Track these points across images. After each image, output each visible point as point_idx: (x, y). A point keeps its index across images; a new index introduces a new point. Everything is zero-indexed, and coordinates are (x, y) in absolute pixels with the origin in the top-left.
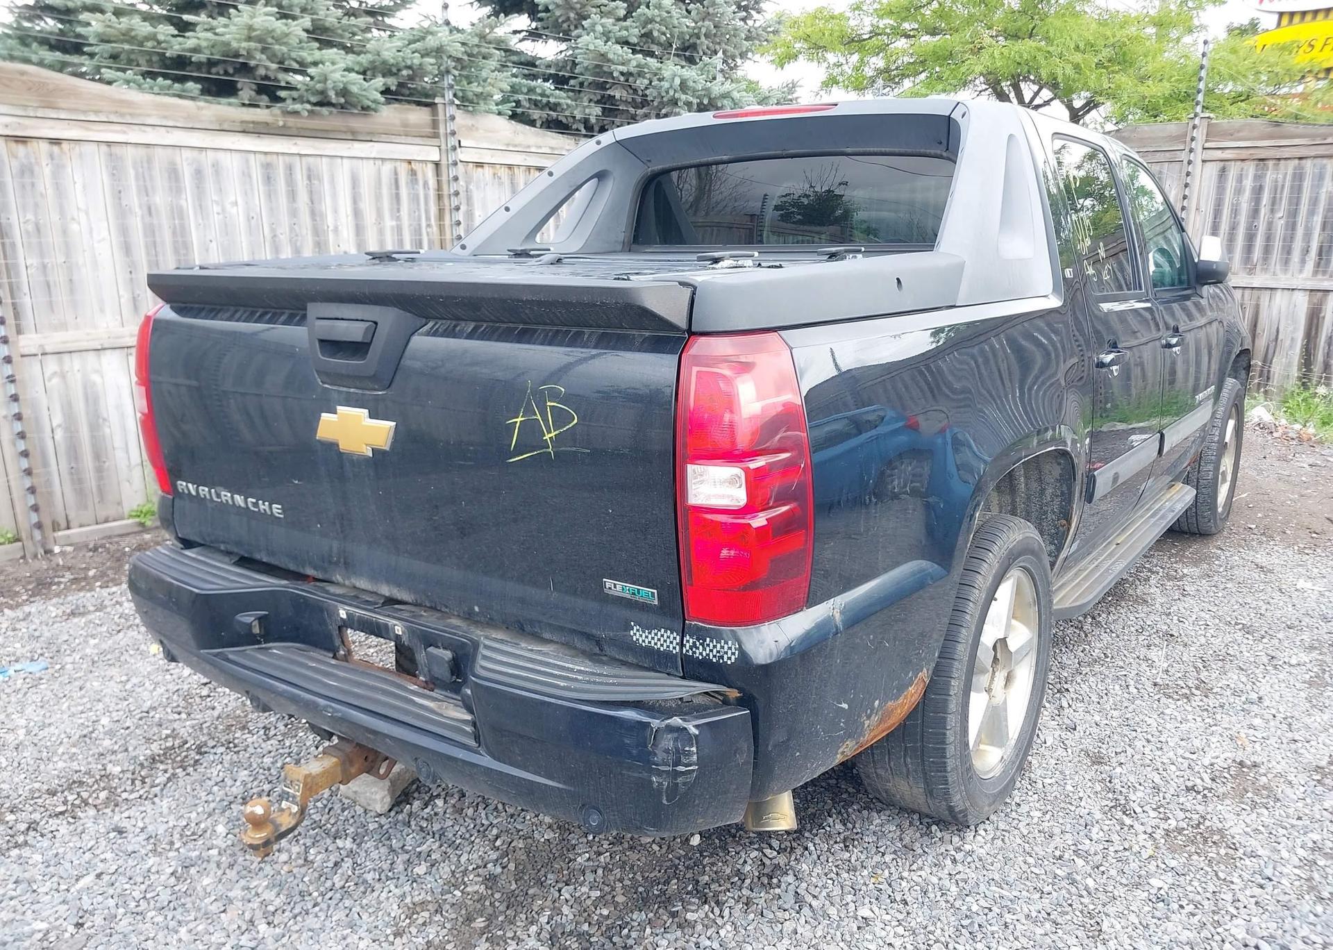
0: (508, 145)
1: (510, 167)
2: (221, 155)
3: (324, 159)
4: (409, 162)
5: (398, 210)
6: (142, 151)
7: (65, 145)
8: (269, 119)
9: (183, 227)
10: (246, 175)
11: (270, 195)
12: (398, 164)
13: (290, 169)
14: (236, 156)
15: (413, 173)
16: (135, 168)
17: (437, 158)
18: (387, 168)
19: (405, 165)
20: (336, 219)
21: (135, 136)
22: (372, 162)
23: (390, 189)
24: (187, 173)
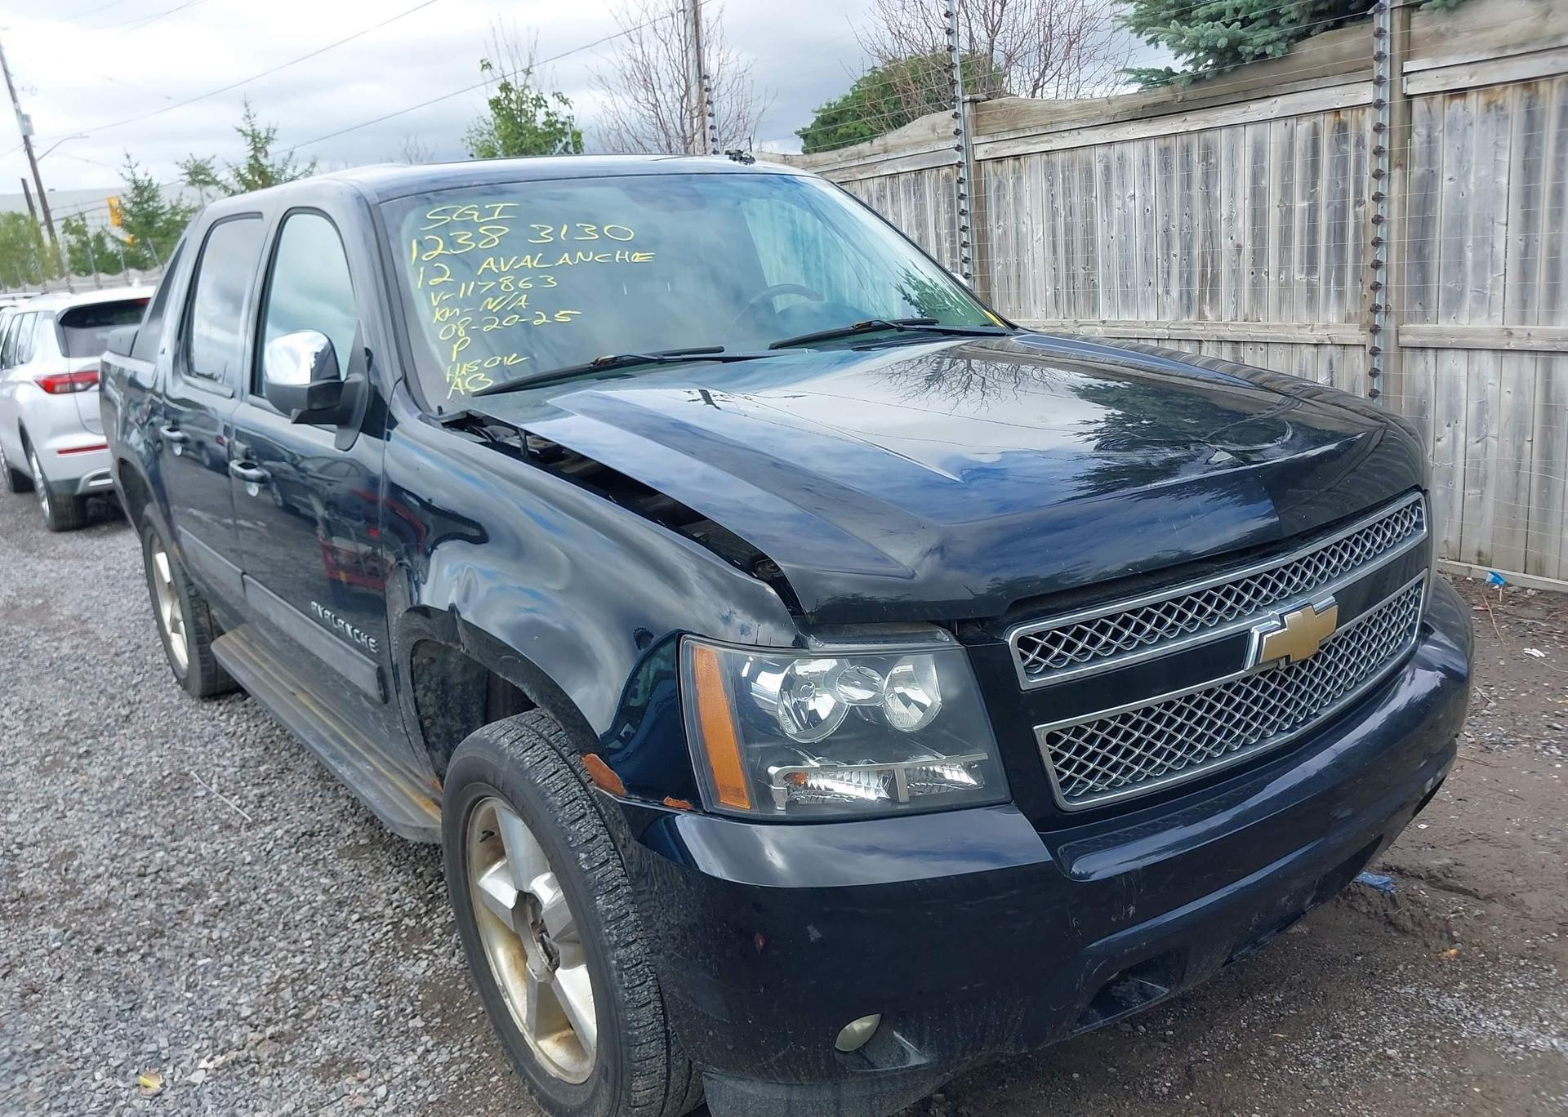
0: (1523, 44)
1: (1528, 83)
3: (1224, 131)
4: (1337, 111)
5: (1314, 185)
8: (1169, 96)
9: (1092, 222)
10: (1146, 164)
11: (1167, 183)
12: (1320, 118)
13: (1187, 150)
14: (1139, 145)
15: (1342, 128)
16: (1063, 173)
18: (1304, 127)
19: (1330, 118)
20: (1232, 205)
21: (1058, 143)
22: (1282, 123)
23: (1305, 155)
24: (1098, 169)
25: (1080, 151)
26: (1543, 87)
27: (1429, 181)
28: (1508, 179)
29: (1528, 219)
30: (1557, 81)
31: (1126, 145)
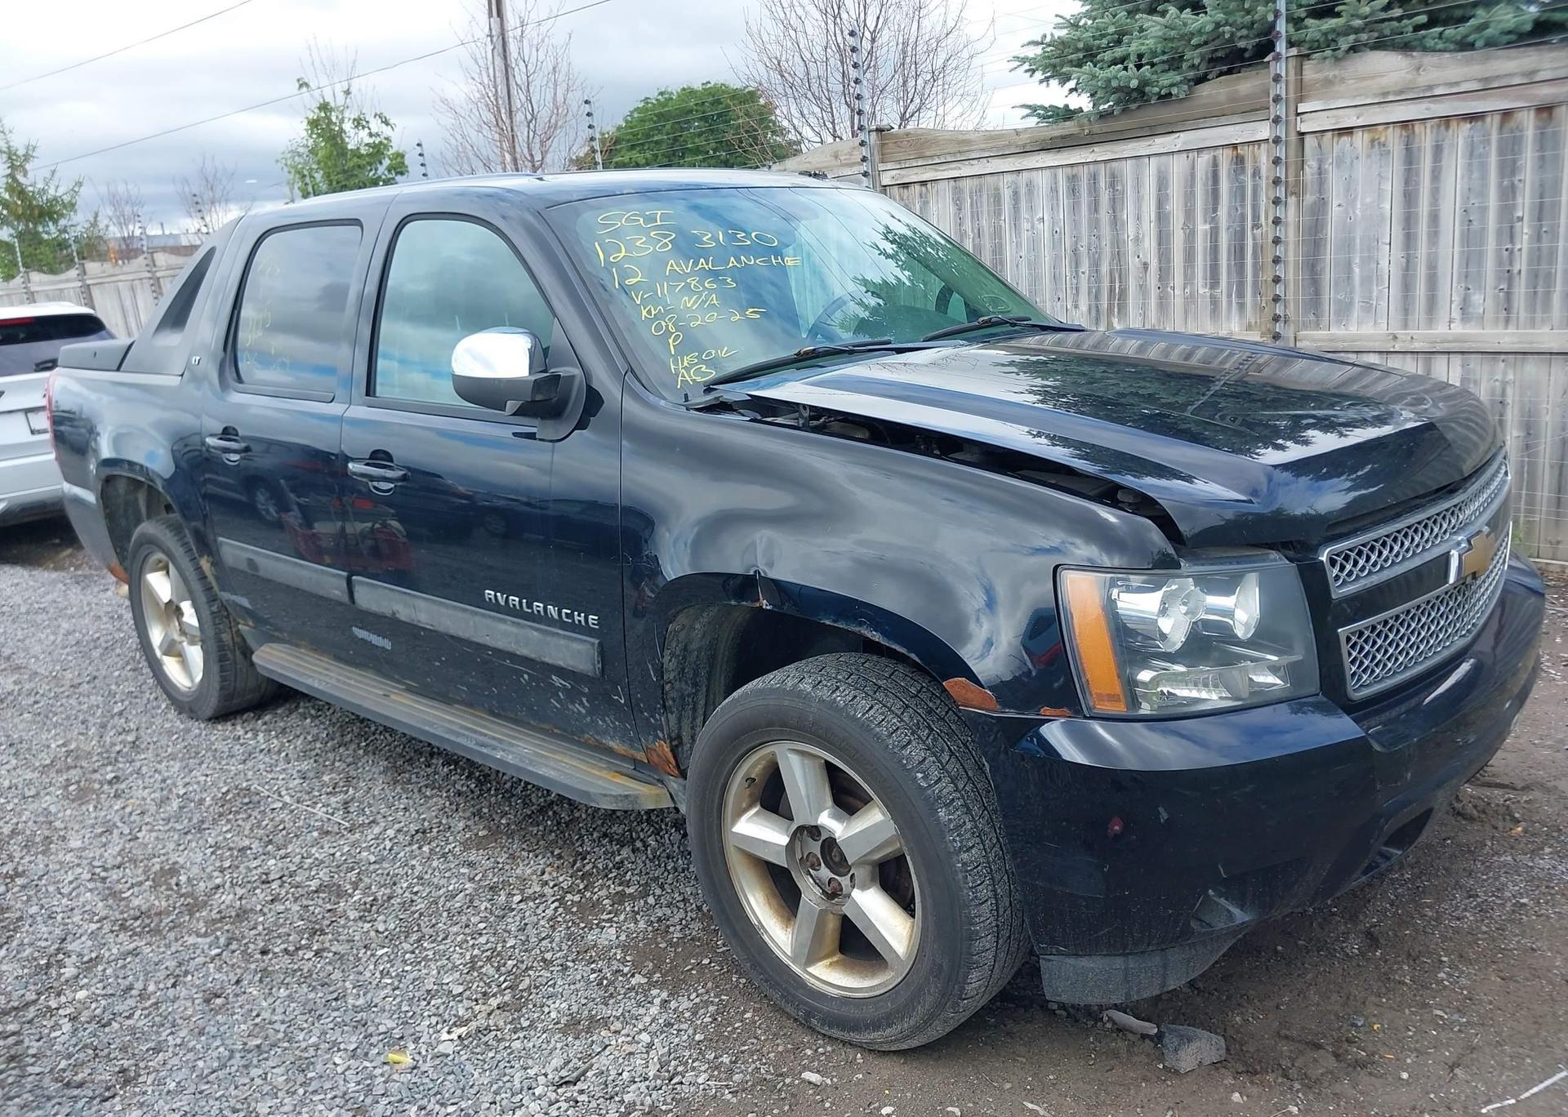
0: (1401, 92)
1: (1405, 124)
3: (1129, 161)
4: (1235, 146)
5: (1215, 210)
6: (976, 181)
8: (1075, 130)
9: (1001, 244)
10: (1054, 190)
11: (1075, 208)
12: (1220, 151)
13: (1094, 177)
14: (1047, 173)
15: (1239, 161)
16: (971, 198)
18: (1204, 159)
19: (1229, 152)
20: (1138, 227)
21: (966, 170)
22: (1184, 155)
23: (1205, 184)
24: (1007, 194)
25: (988, 178)
26: (1418, 128)
27: (1321, 205)
28: (1390, 205)
29: (1409, 239)
30: (1429, 124)
31: (1034, 173)
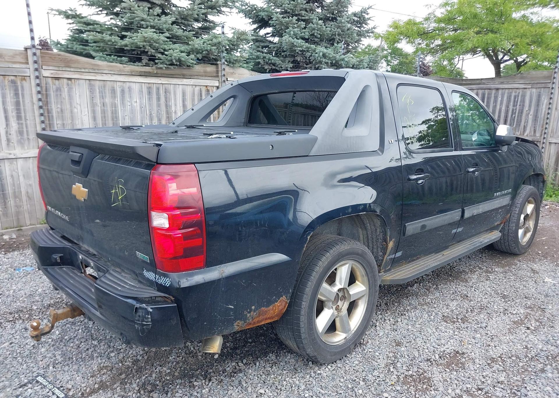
2: (132, 84)
3: (172, 85)
4: (207, 86)
6: (102, 83)
7: (73, 80)
8: (151, 71)
9: (116, 110)
10: (141, 91)
11: (150, 99)
12: (202, 87)
13: (158, 89)
14: (137, 85)
15: (208, 91)
16: (99, 89)
17: (217, 85)
18: (197, 88)
19: (205, 88)
20: (176, 108)
21: (99, 77)
22: (191, 86)
23: (198, 97)
24: (118, 91)
25: (108, 82)
31: (132, 83)
